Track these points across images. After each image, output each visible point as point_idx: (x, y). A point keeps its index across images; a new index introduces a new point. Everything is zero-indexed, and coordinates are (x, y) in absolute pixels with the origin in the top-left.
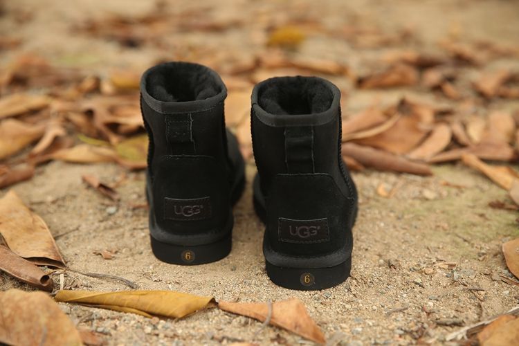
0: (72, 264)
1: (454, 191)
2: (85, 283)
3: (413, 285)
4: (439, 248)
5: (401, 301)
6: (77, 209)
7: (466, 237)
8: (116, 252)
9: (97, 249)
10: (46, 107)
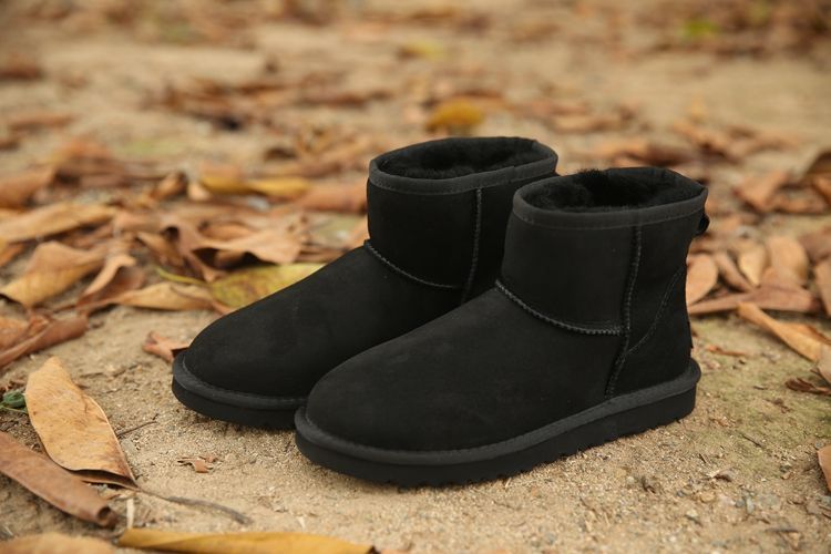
0: (145, 481)
1: (730, 361)
2: (166, 513)
3: (685, 521)
4: (718, 457)
5: (669, 548)
6: (153, 386)
7: (757, 438)
8: (214, 461)
9: (185, 455)
10: (106, 221)
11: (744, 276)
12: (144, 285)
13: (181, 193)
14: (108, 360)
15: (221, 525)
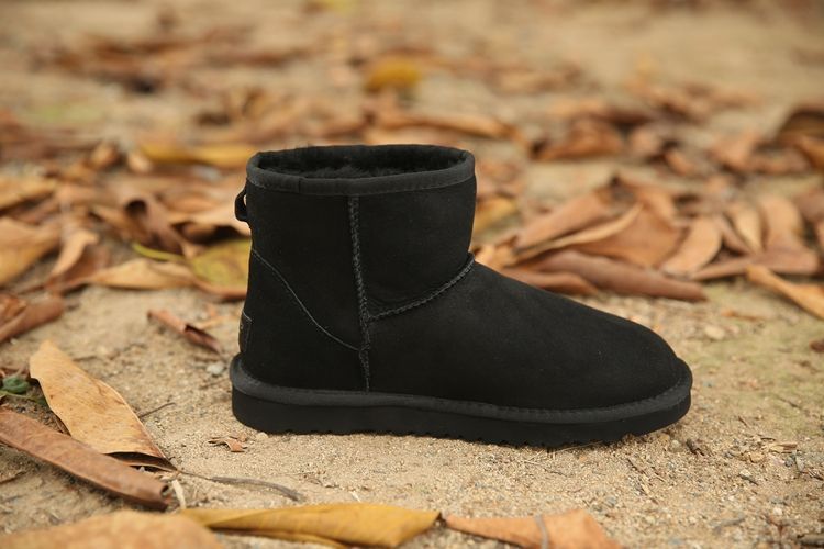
0: (180, 462)
1: (748, 325)
2: (216, 494)
3: (740, 481)
4: (757, 419)
6: (156, 368)
7: (793, 400)
8: (246, 440)
9: (213, 436)
10: (49, 195)
11: (743, 239)
12: (110, 264)
13: (119, 163)
14: (97, 342)
15: (275, 501)
